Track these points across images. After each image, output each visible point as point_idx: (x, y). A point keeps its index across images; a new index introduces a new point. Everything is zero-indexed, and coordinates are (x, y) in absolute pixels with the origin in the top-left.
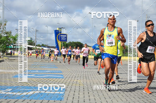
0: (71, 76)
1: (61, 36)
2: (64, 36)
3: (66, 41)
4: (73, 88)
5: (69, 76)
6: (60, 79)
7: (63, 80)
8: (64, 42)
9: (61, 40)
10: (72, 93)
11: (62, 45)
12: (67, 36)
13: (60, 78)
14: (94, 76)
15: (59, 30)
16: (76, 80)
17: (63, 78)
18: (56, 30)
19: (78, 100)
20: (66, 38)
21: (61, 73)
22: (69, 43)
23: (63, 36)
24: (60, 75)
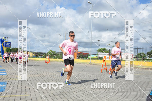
0: (13, 73)
1: (6, 43)
2: (9, 43)
3: (10, 47)
4: (13, 82)
5: (11, 73)
6: (4, 76)
7: (6, 76)
8: (8, 48)
9: (5, 47)
10: (12, 85)
11: (6, 50)
12: (10, 44)
13: (3, 74)
14: (30, 72)
15: (4, 39)
16: (16, 76)
17: (6, 75)
18: (2, 39)
19: (17, 91)
20: (10, 45)
21: (5, 71)
22: (12, 48)
23: (7, 43)
24: (4, 72)
